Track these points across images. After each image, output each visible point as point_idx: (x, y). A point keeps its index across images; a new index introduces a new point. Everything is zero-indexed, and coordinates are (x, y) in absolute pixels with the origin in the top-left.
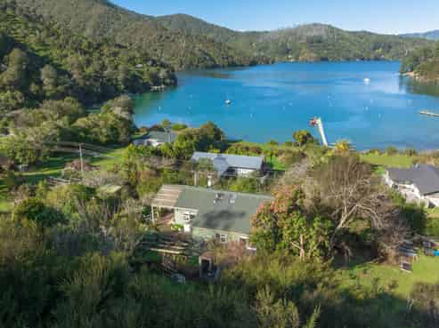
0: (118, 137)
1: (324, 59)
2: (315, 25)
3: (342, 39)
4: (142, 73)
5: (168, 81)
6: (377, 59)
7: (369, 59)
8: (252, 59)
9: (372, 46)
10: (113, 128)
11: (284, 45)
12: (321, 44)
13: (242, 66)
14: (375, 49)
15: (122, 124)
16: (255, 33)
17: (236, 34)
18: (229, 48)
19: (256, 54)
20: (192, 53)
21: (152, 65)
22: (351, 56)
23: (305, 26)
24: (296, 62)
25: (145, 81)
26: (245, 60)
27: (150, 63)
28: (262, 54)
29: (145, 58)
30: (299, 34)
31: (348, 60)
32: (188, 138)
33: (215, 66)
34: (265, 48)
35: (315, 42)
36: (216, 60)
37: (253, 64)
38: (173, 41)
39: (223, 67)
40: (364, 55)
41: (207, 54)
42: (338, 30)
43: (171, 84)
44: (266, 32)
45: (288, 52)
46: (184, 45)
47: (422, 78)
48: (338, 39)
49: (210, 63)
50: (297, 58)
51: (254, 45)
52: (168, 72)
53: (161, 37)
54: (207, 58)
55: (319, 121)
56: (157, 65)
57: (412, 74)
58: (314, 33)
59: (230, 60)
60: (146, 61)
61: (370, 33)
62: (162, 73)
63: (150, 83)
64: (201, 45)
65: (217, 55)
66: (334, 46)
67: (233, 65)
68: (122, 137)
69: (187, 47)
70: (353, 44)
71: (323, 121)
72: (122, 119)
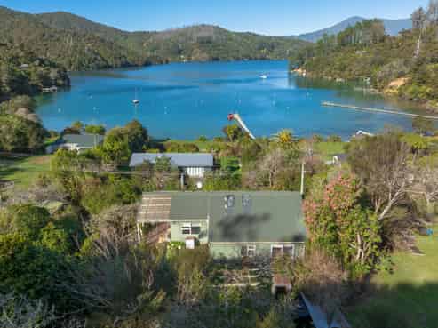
0: (26, 144)
1: (216, 59)
2: (203, 26)
3: (231, 39)
4: (29, 74)
5: (61, 82)
6: (263, 58)
7: (256, 59)
8: (145, 59)
9: (257, 46)
10: (19, 134)
11: (176, 45)
12: (211, 45)
13: (136, 65)
14: (260, 49)
15: (30, 128)
16: (145, 32)
17: (126, 35)
18: (120, 47)
19: (149, 54)
20: (81, 53)
21: (40, 65)
22: (240, 56)
23: (193, 27)
24: (189, 62)
25: (34, 83)
26: (138, 60)
27: (37, 63)
28: (155, 54)
29: (31, 57)
30: (189, 35)
31: (238, 59)
32: (119, 139)
33: (108, 67)
34: (157, 48)
35: (205, 43)
36: (108, 60)
37: (147, 64)
38: (58, 40)
39: (116, 67)
40: (252, 55)
41: (97, 54)
42: (225, 31)
43: (64, 85)
44: (156, 33)
45: (179, 52)
46: (72, 44)
47: (309, 74)
48: (226, 39)
49: (102, 63)
50: (189, 59)
51: (145, 45)
52: (59, 72)
53: (44, 35)
54: (99, 58)
55: (236, 116)
56: (46, 66)
57: (300, 71)
58: (204, 34)
59: (123, 59)
60: (32, 60)
61: (254, 35)
62: (53, 74)
63: (40, 84)
64: (89, 45)
65: (108, 55)
66: (224, 46)
67: (126, 65)
68: (32, 144)
69: (75, 47)
70: (240, 45)
71: (240, 116)
72: (29, 123)
